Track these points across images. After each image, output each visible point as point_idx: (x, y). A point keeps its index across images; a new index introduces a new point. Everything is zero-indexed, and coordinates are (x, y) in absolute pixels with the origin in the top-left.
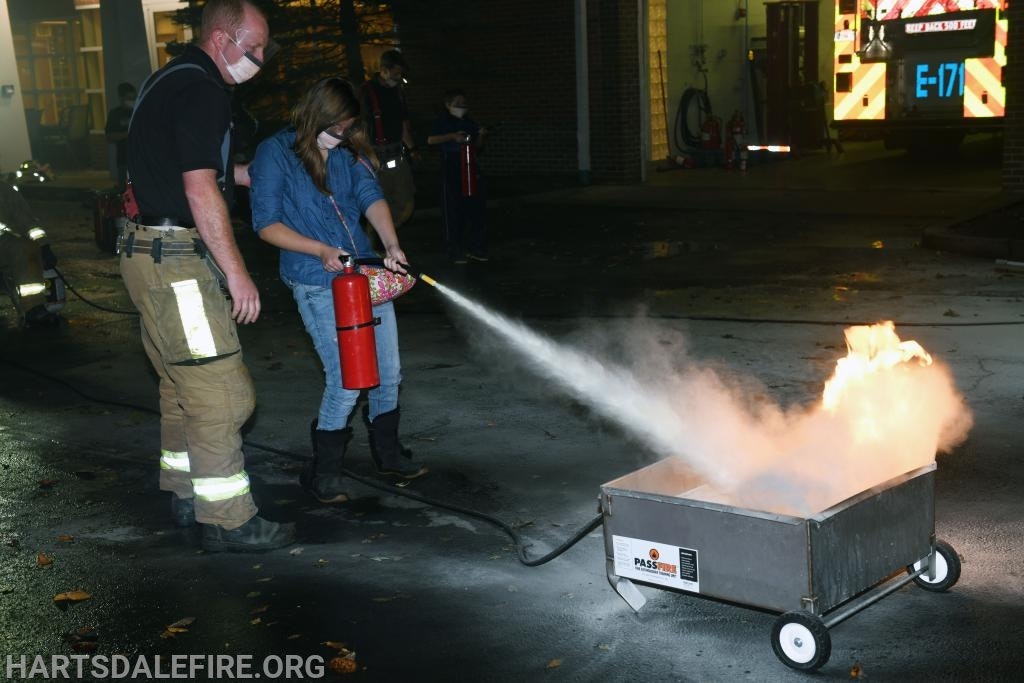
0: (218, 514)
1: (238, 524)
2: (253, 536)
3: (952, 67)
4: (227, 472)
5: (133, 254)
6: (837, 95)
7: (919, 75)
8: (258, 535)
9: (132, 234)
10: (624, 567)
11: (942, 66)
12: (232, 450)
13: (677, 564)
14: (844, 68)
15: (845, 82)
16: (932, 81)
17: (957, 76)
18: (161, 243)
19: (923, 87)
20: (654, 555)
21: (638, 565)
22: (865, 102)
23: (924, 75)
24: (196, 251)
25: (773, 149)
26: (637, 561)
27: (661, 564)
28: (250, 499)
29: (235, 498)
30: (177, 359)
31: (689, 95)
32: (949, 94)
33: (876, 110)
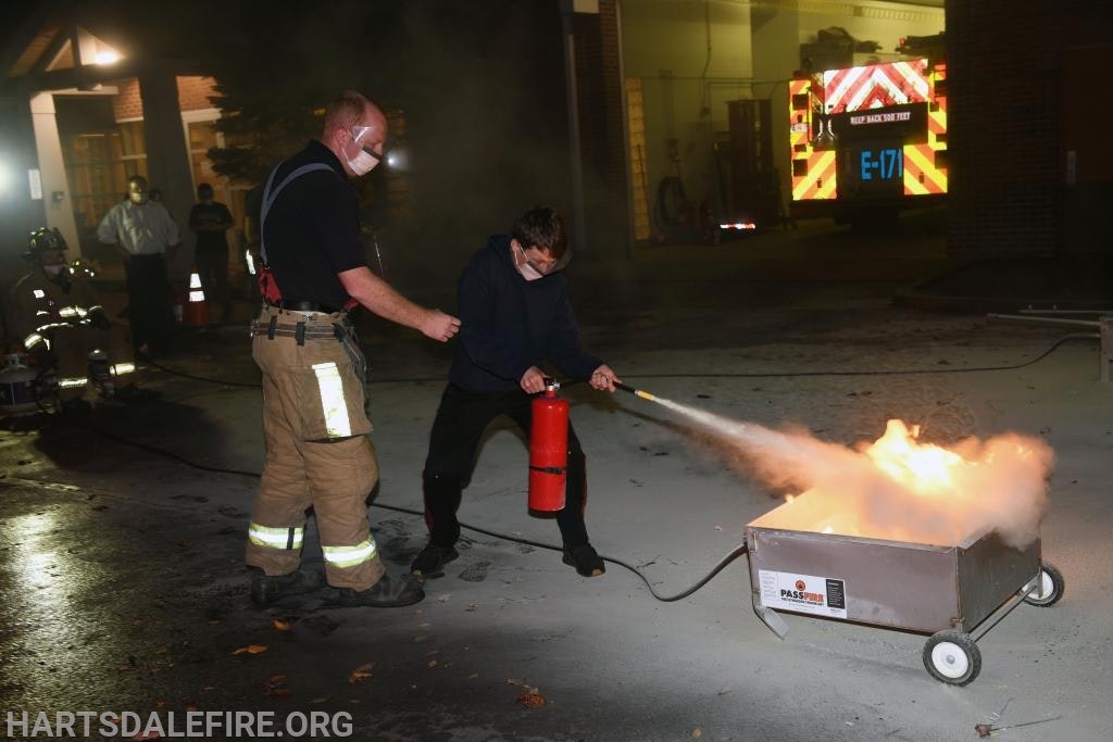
0: (350, 578)
1: (368, 586)
2: (382, 594)
3: (892, 152)
4: (354, 541)
5: (275, 337)
6: (794, 178)
7: (863, 160)
8: (386, 593)
9: (274, 318)
10: (770, 599)
11: (883, 152)
12: (359, 521)
13: (824, 593)
14: (800, 156)
15: (802, 168)
16: (875, 165)
17: (896, 160)
18: (305, 328)
19: (867, 170)
20: (801, 586)
21: (785, 596)
22: (819, 184)
23: (867, 160)
24: (335, 335)
25: (740, 226)
26: (783, 592)
27: (808, 595)
28: (378, 561)
29: (364, 563)
30: (314, 436)
31: (665, 183)
32: (890, 176)
33: (828, 191)
